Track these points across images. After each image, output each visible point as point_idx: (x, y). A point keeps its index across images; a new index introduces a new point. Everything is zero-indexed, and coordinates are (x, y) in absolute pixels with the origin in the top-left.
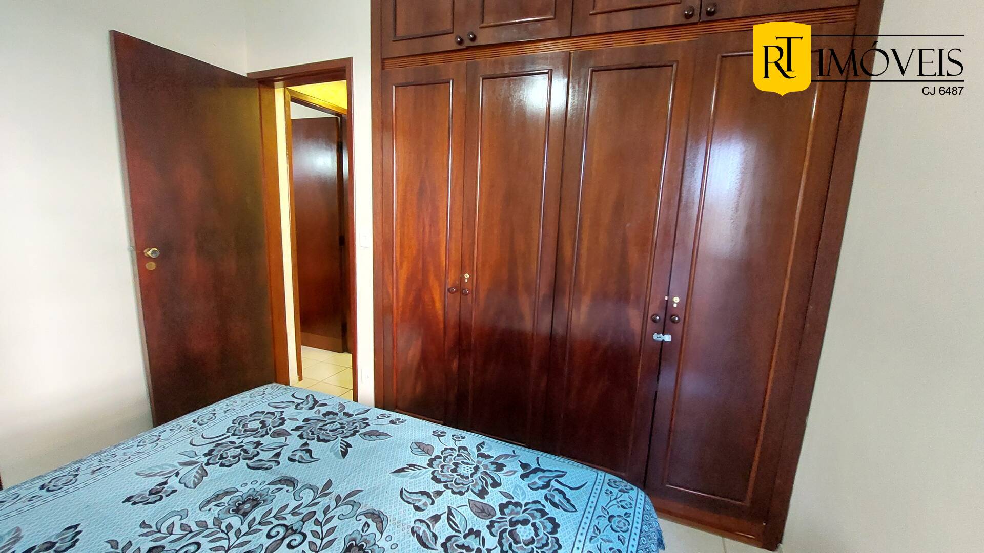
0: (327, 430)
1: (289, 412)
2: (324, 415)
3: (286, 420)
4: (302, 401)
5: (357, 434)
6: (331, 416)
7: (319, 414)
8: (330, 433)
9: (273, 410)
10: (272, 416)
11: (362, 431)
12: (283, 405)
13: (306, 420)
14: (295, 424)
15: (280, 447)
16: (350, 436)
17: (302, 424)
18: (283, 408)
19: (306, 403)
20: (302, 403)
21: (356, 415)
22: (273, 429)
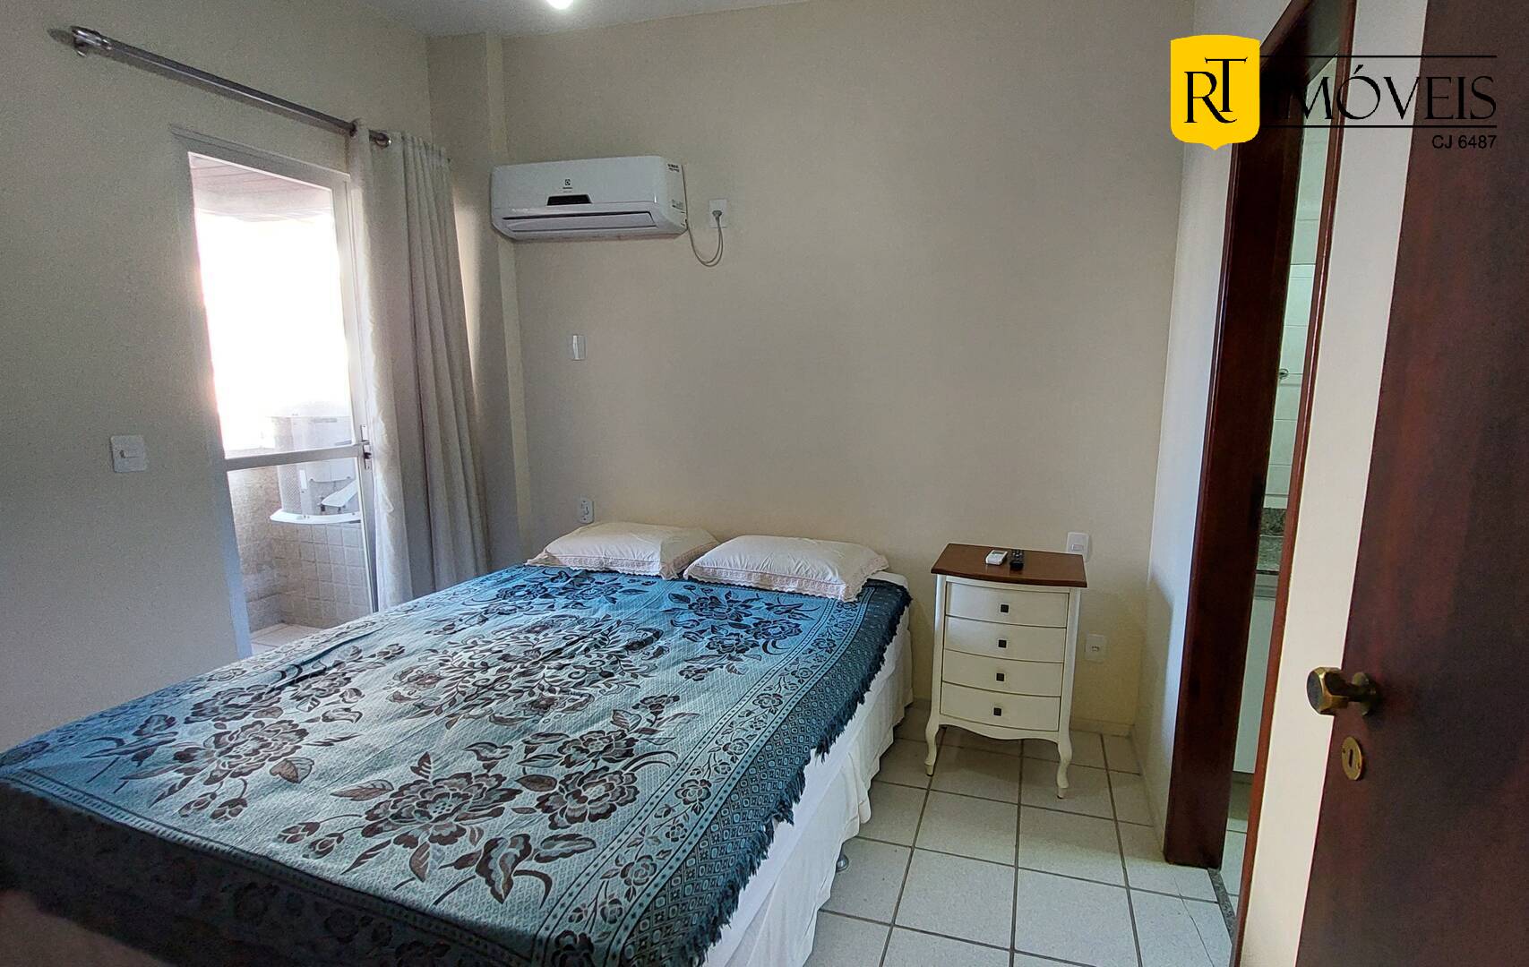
0: (454, 796)
1: (539, 828)
2: (461, 832)
3: (538, 806)
4: (519, 867)
5: (396, 790)
6: (445, 833)
7: (473, 831)
8: (447, 789)
9: (575, 828)
10: (570, 814)
11: (385, 797)
12: (559, 847)
13: (499, 812)
14: (518, 801)
15: (530, 760)
16: (412, 785)
17: (504, 805)
18: (556, 838)
19: (509, 861)
20: (518, 860)
21: (388, 842)
22: (557, 789)
